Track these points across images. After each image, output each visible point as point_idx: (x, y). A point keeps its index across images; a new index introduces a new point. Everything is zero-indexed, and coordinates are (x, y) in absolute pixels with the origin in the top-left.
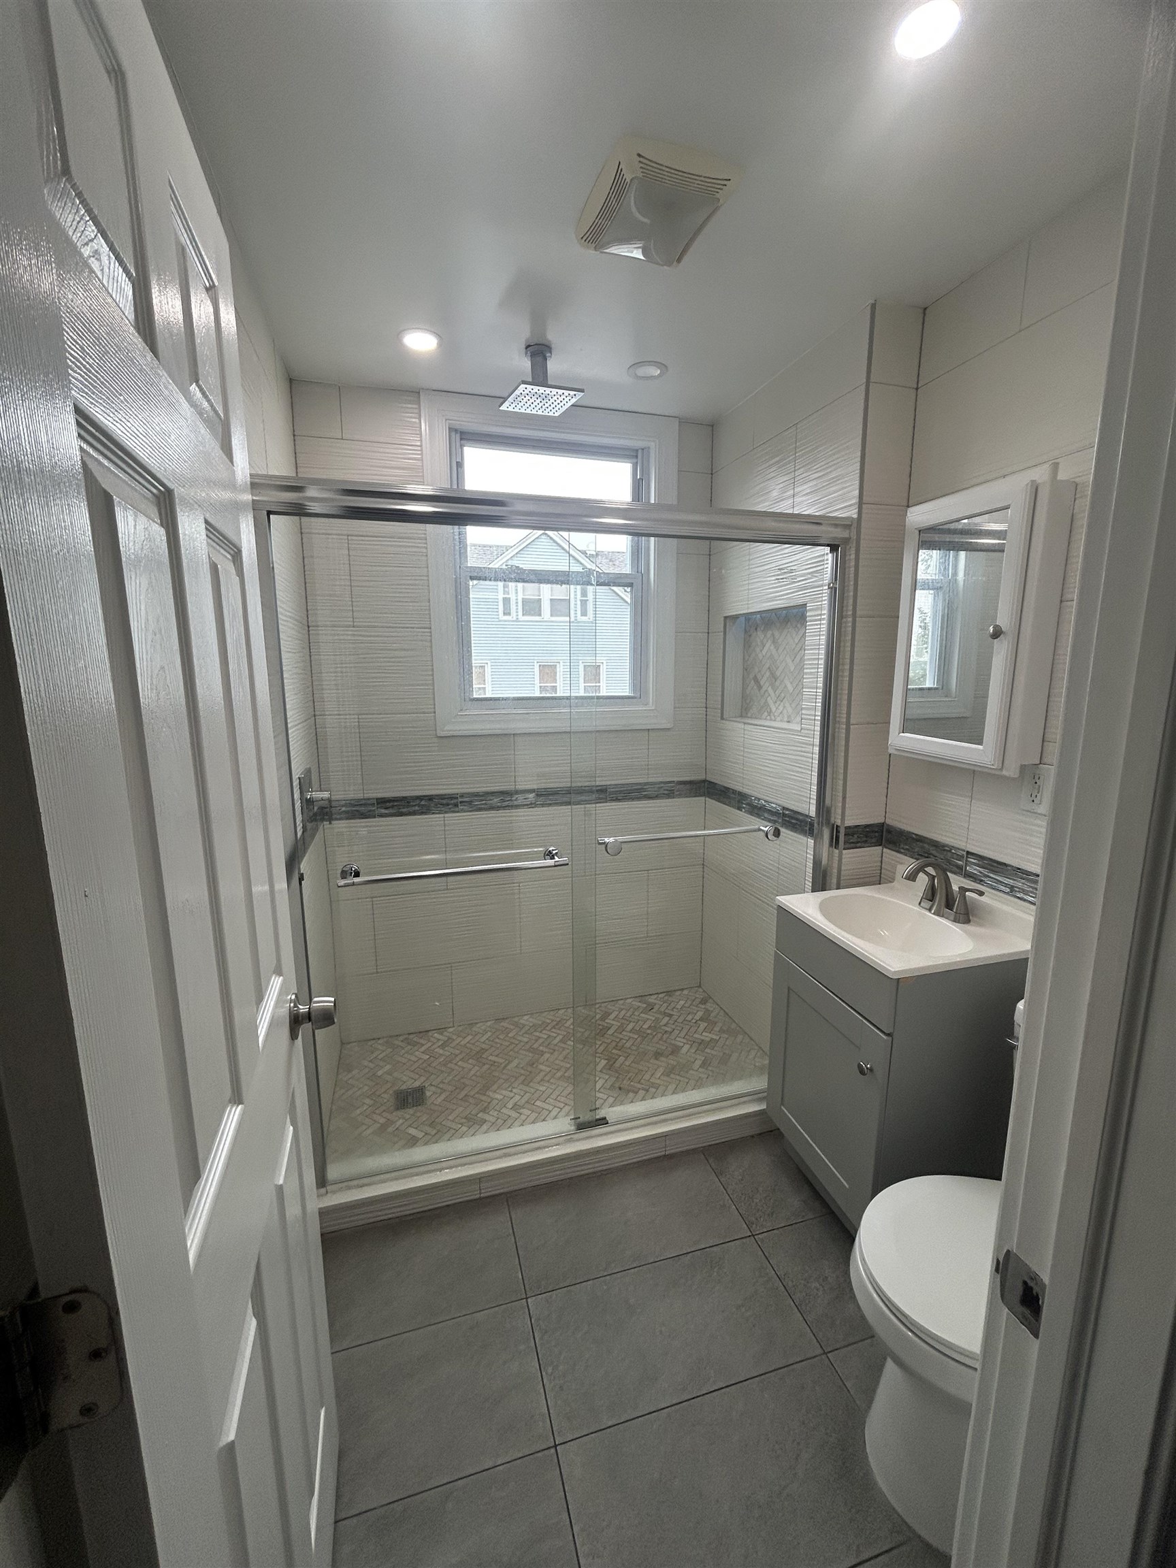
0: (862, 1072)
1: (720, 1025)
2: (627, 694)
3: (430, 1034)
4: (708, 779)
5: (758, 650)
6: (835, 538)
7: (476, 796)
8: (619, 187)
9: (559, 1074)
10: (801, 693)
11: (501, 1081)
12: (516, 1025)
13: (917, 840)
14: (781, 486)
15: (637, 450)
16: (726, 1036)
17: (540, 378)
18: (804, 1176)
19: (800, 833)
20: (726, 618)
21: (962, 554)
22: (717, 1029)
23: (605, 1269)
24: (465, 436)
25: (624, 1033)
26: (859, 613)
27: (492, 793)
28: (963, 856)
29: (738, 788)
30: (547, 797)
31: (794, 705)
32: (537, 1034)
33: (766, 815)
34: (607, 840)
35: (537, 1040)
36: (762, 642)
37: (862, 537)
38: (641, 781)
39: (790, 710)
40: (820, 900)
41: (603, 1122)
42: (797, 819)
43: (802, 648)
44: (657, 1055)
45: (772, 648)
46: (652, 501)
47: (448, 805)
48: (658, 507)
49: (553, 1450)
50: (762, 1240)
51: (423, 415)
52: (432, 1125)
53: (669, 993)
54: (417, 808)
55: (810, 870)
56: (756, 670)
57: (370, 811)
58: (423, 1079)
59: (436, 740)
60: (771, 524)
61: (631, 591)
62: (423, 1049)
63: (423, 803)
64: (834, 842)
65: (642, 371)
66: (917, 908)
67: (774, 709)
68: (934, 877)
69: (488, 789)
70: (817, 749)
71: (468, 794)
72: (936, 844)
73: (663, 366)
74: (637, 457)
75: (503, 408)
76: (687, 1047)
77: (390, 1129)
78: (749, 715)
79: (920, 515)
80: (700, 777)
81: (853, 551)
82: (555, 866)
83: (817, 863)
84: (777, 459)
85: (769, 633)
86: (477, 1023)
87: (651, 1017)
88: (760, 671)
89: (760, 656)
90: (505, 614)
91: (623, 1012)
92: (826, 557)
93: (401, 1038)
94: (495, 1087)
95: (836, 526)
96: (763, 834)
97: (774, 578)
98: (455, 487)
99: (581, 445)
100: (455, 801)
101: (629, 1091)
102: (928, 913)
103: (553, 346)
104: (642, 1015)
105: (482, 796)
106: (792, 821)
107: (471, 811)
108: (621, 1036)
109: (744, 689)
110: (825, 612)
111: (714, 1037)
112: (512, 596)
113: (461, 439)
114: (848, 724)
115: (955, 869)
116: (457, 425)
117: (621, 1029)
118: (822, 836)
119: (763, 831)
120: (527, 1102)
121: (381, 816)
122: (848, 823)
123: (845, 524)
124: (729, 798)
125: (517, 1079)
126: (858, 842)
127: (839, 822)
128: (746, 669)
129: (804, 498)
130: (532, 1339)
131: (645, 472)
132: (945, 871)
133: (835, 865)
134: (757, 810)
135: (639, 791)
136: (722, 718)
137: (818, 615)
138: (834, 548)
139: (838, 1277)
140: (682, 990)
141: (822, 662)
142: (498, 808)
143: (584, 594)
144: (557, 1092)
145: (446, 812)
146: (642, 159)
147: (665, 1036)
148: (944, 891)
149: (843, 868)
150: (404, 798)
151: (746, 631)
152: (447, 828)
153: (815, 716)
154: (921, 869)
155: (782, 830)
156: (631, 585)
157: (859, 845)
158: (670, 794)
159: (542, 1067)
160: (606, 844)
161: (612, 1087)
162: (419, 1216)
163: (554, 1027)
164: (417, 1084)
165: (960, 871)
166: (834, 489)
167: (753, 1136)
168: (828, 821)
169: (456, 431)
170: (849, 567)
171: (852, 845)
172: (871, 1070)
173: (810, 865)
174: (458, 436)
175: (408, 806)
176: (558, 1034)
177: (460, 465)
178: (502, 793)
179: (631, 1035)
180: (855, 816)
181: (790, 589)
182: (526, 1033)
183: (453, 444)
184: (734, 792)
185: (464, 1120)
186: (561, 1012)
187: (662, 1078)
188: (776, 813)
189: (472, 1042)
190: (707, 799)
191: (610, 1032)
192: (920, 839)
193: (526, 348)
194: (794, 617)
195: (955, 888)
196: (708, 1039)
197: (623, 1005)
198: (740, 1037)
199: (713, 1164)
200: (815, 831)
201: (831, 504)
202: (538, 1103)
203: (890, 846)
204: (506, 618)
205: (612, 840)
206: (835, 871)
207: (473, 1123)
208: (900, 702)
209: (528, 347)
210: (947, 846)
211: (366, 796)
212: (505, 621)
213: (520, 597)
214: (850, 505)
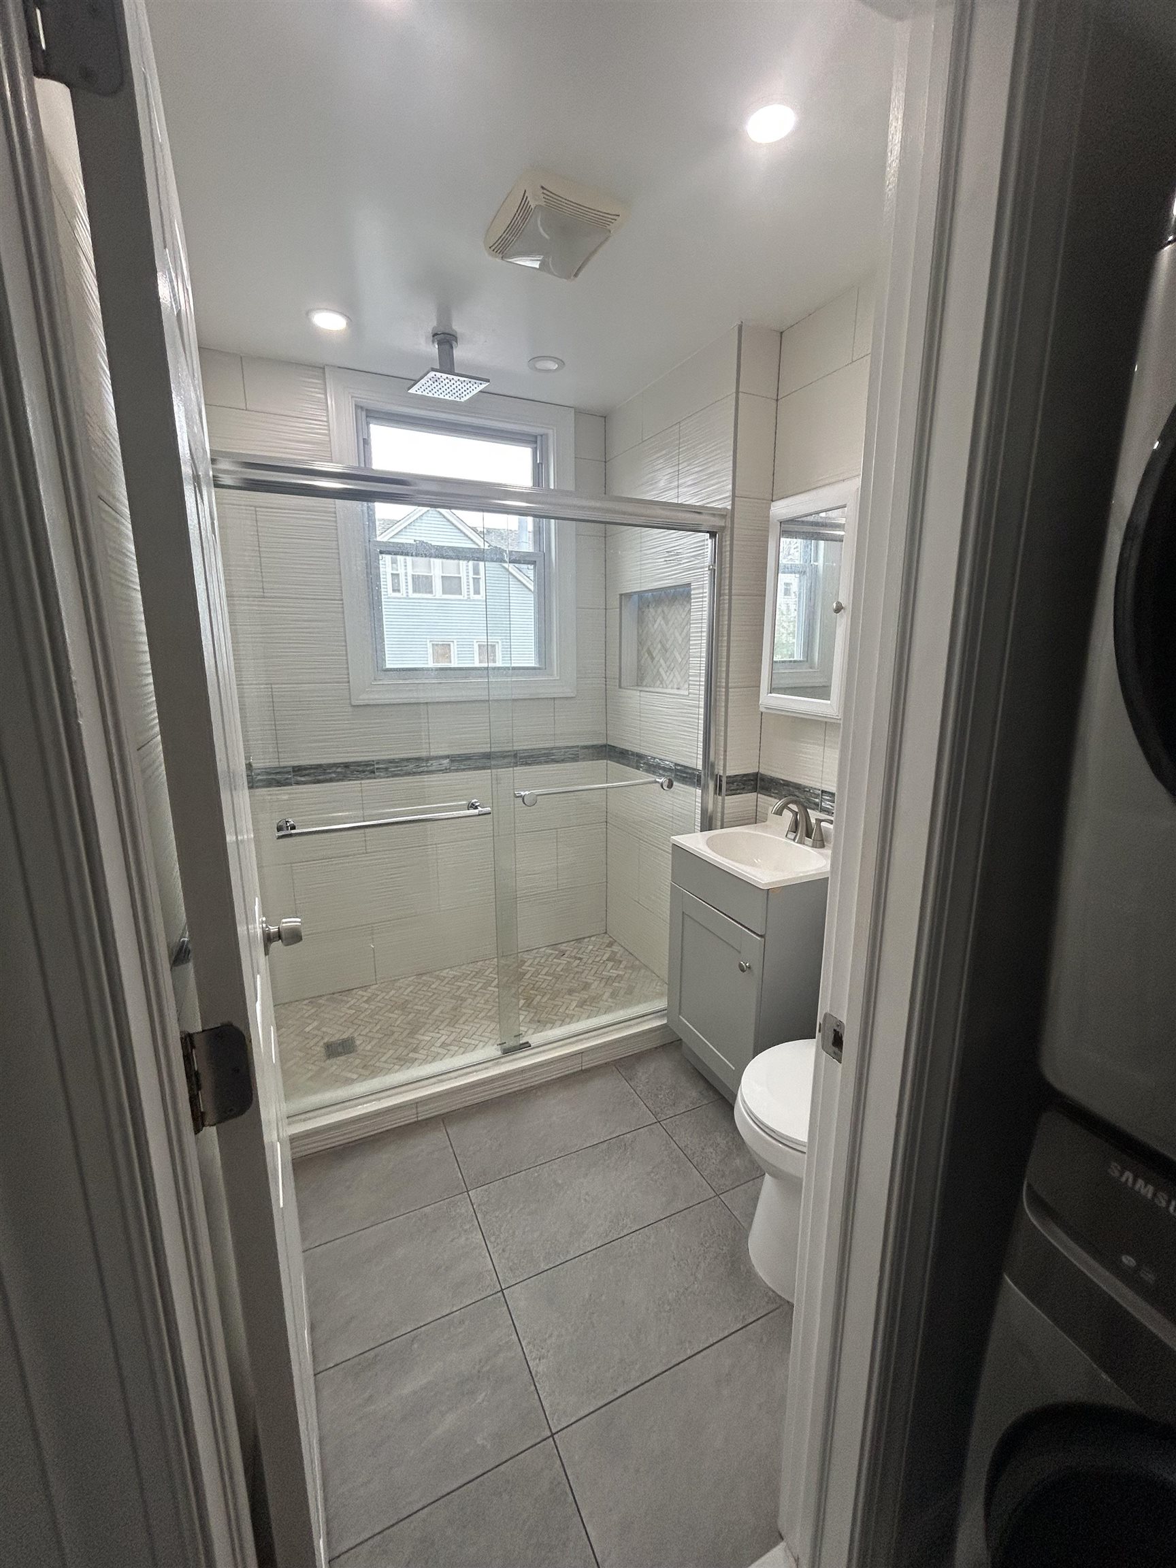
0: (743, 971)
1: (624, 963)
2: (533, 665)
3: (354, 991)
4: (609, 743)
5: (650, 626)
6: (714, 526)
7: (391, 762)
8: (524, 209)
9: (483, 1014)
10: (688, 663)
11: (428, 1026)
12: (438, 977)
13: (784, 785)
14: (666, 477)
15: (536, 437)
16: (630, 971)
17: (447, 365)
18: (699, 1073)
19: (690, 785)
20: (621, 595)
21: (822, 543)
22: (621, 966)
23: (534, 1163)
24: (371, 414)
25: (540, 976)
26: (733, 592)
27: (408, 760)
28: (818, 795)
29: (636, 750)
30: (462, 761)
31: (682, 673)
32: (459, 984)
33: (661, 772)
34: (523, 793)
35: (458, 989)
36: (653, 617)
37: (735, 525)
38: (547, 745)
39: (679, 679)
40: (706, 839)
41: (526, 1045)
42: (687, 773)
43: (688, 623)
44: (571, 992)
45: (662, 622)
46: (552, 487)
47: (364, 772)
48: (558, 492)
49: (500, 1294)
50: (666, 1125)
51: (328, 390)
52: (365, 1067)
53: (579, 940)
54: (334, 775)
55: (698, 816)
56: (650, 643)
57: (287, 779)
58: (351, 1030)
59: (350, 709)
60: (659, 511)
61: (535, 567)
62: (348, 1005)
63: (339, 770)
64: (718, 790)
65: (541, 365)
66: (785, 840)
67: (665, 678)
68: (797, 813)
69: (402, 756)
70: (702, 711)
71: (383, 760)
72: (798, 787)
73: (562, 363)
74: (536, 442)
75: (412, 391)
76: (596, 983)
77: (325, 1075)
78: (644, 684)
79: (782, 509)
80: (602, 742)
81: (728, 538)
82: (479, 815)
83: (704, 811)
84: (664, 452)
85: (659, 610)
86: (399, 979)
87: (564, 961)
88: (652, 644)
89: (653, 631)
90: (394, 591)
91: (538, 959)
92: (706, 543)
93: (325, 998)
94: (422, 1031)
95: (714, 515)
96: (659, 785)
97: (663, 560)
98: (363, 465)
99: (484, 428)
100: (372, 768)
101: (547, 1023)
102: (792, 842)
103: (458, 336)
104: (555, 960)
105: (398, 762)
106: (684, 775)
107: (388, 777)
108: (537, 979)
109: (639, 661)
110: (706, 590)
111: (621, 973)
112: (401, 571)
113: (367, 416)
114: (727, 687)
115: (813, 806)
116: (364, 403)
117: (537, 973)
118: (708, 787)
119: (658, 782)
120: (454, 1040)
121: (298, 783)
122: (729, 773)
123: (720, 513)
124: (628, 759)
125: (442, 1022)
126: (737, 789)
127: (721, 773)
128: (641, 643)
129: (686, 489)
130: (475, 1218)
131: (545, 456)
132: (805, 808)
133: (719, 810)
134: (653, 767)
135: (546, 755)
136: (620, 687)
137: (700, 593)
138: (713, 535)
139: (727, 1143)
140: (590, 937)
141: (704, 634)
142: (414, 774)
143: (476, 572)
144: (481, 1030)
145: (362, 779)
146: (545, 191)
147: (577, 976)
148: (805, 824)
149: (726, 812)
150: (320, 766)
151: (640, 608)
152: (364, 794)
153: (700, 681)
154: (785, 806)
155: (675, 783)
156: (534, 563)
157: (738, 791)
158: (575, 758)
159: (464, 1010)
160: (523, 797)
161: (531, 1021)
162: (361, 1141)
163: (474, 976)
164: (345, 1036)
165: (817, 807)
166: (712, 482)
167: (656, 1048)
168: (712, 774)
169: (362, 408)
170: (725, 552)
171: (734, 792)
172: (749, 968)
173: (699, 811)
174: (364, 413)
175: (325, 774)
176: (479, 982)
177: (366, 442)
178: (418, 759)
179: (545, 977)
180: (735, 767)
181: (676, 570)
182: (447, 983)
183: (360, 422)
184: (633, 754)
185: (396, 1061)
186: (479, 963)
187: (576, 1009)
188: (670, 770)
189: (397, 995)
190: (609, 762)
191: (527, 976)
192: (787, 784)
193: (433, 336)
194: (680, 595)
195: (813, 821)
196: (615, 975)
197: (537, 953)
198: (643, 971)
199: (623, 1074)
200: (702, 782)
201: (709, 496)
202: (465, 1040)
203: (764, 791)
204: (396, 595)
205: (527, 793)
206: (719, 815)
207: (404, 1061)
208: (767, 672)
209: (435, 335)
210: (807, 787)
211: (282, 764)
212: (394, 598)
213: (410, 572)
214: (726, 498)
